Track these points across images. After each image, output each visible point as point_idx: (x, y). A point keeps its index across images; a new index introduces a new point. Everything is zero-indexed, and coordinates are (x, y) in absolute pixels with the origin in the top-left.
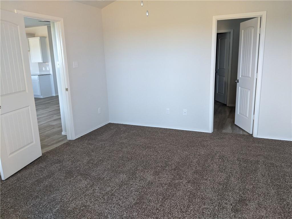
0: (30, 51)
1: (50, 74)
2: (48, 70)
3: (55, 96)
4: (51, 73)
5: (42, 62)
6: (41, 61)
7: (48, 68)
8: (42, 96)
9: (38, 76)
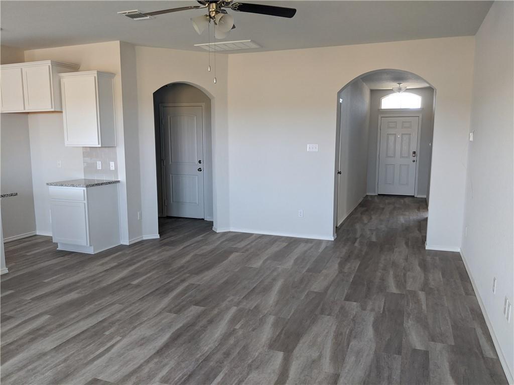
0: (61, 112)
1: (119, 182)
2: (113, 168)
3: (128, 244)
4: (122, 177)
5: (100, 146)
6: (94, 141)
7: (112, 164)
8: (92, 247)
9: (85, 189)
